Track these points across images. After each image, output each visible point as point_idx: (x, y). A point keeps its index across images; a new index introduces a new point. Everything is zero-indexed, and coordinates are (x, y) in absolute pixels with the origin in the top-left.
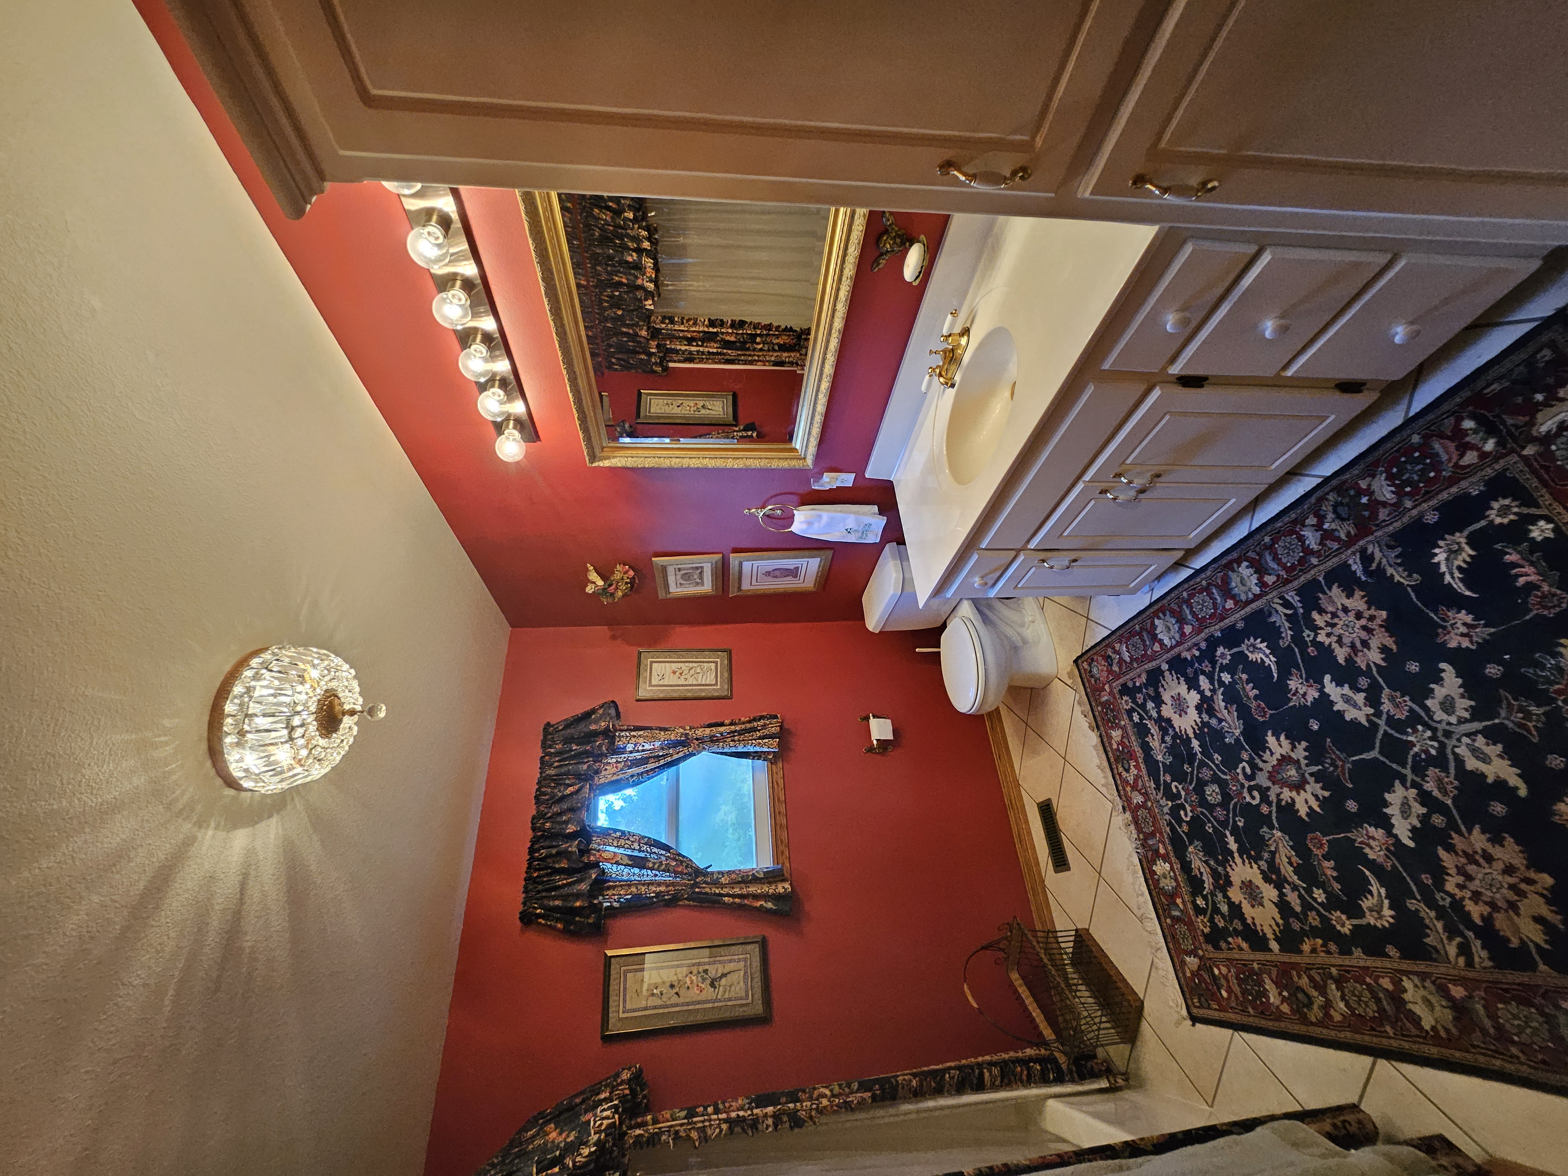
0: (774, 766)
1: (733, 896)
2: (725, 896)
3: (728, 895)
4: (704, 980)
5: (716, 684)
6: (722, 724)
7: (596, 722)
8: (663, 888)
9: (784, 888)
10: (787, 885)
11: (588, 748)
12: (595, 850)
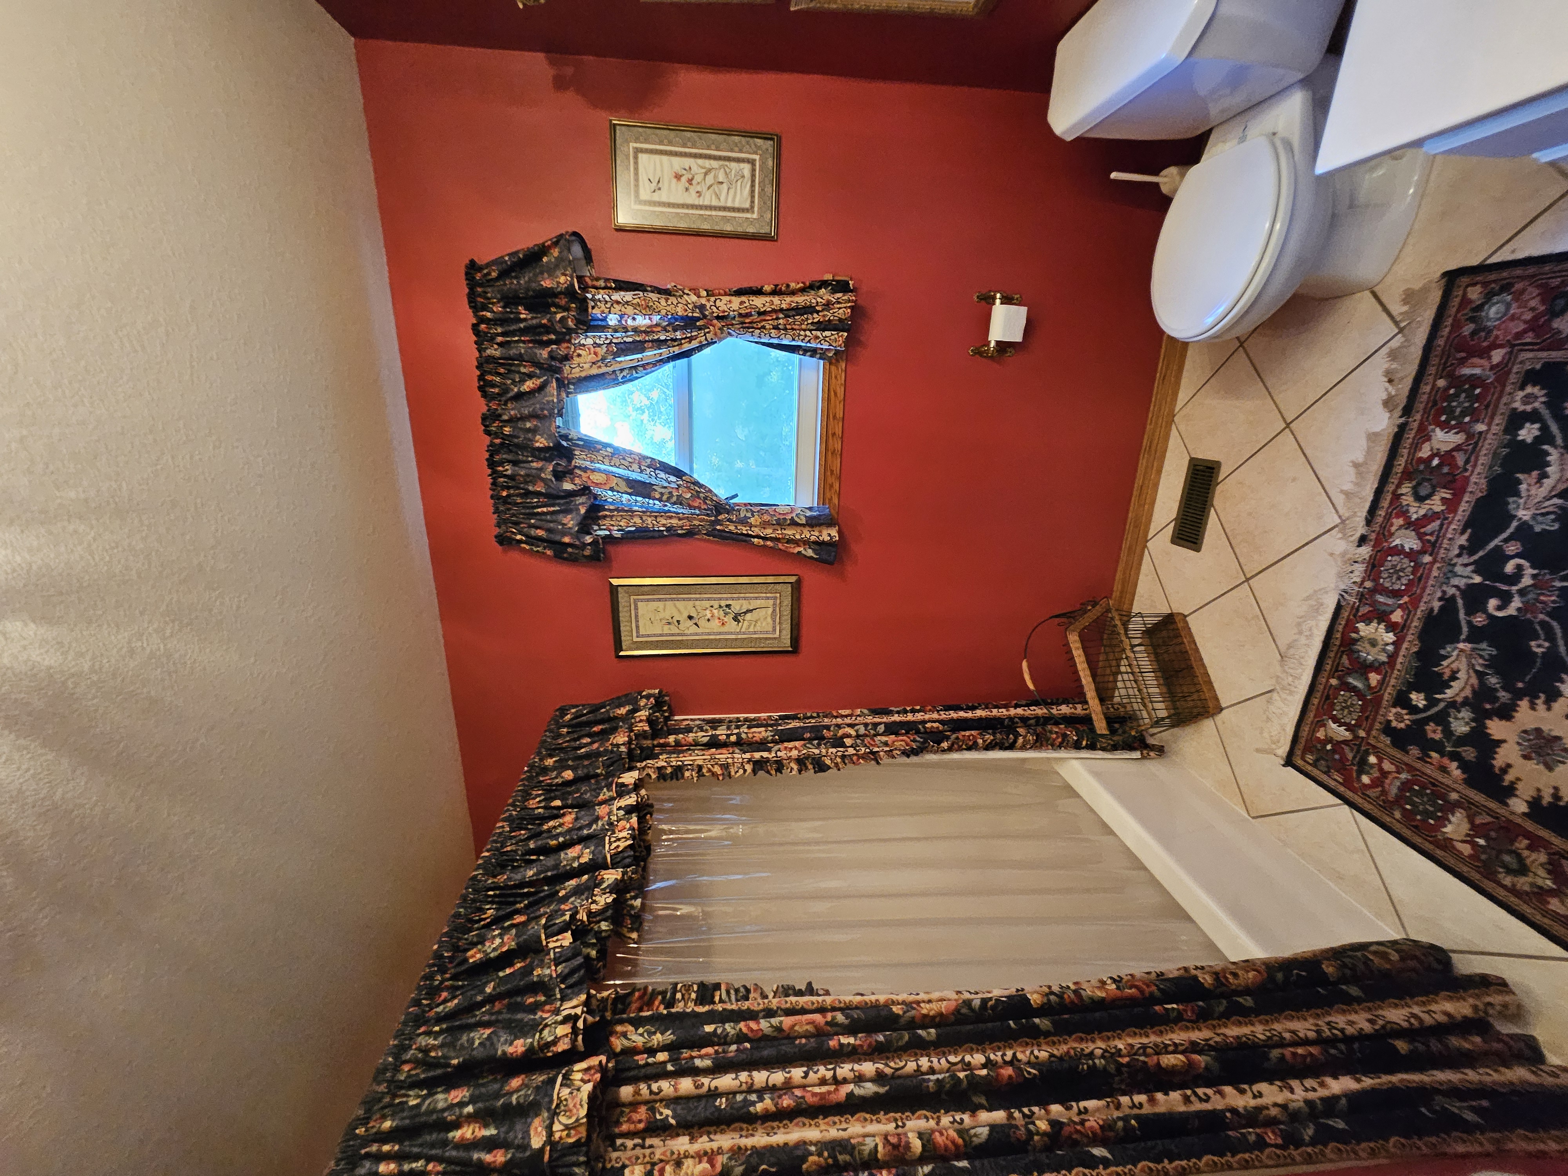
0: (833, 368)
1: (765, 539)
2: (754, 537)
3: (758, 537)
4: (726, 614)
5: (751, 210)
6: (759, 292)
7: (551, 271)
8: (674, 522)
9: (829, 535)
10: (834, 532)
11: (544, 321)
12: (580, 468)
